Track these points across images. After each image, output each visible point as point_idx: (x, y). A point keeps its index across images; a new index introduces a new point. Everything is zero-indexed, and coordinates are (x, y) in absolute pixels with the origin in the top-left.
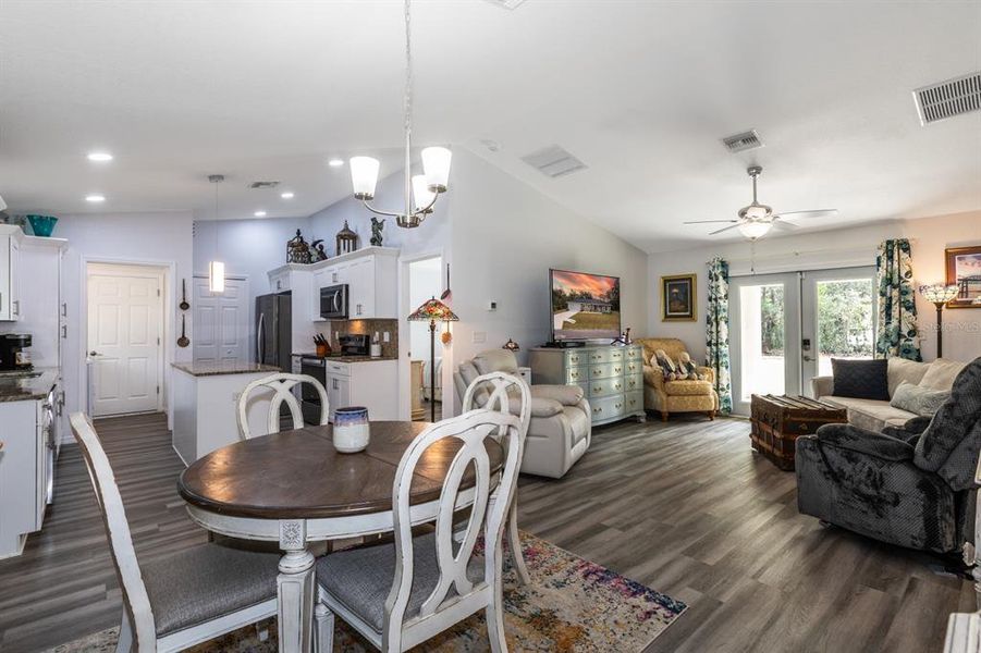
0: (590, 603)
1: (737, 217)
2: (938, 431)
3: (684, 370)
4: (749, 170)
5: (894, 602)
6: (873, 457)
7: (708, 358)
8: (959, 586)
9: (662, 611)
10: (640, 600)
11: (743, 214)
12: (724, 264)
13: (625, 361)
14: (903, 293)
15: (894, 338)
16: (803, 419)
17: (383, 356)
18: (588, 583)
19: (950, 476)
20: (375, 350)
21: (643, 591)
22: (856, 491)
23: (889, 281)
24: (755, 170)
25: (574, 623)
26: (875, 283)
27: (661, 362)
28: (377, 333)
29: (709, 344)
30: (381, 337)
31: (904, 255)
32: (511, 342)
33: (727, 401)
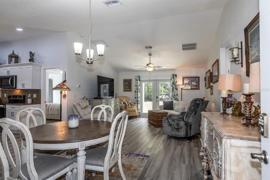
0: (130, 160)
1: (146, 66)
2: (188, 113)
3: (130, 105)
4: (149, 55)
5: (182, 147)
6: (177, 120)
7: (135, 102)
8: (190, 143)
9: (145, 158)
10: (140, 157)
11: (147, 65)
12: (139, 77)
13: (115, 103)
14: (176, 86)
15: (174, 96)
16: (160, 115)
17: (33, 103)
18: (127, 156)
19: (189, 122)
20: (29, 101)
21: (140, 155)
22: (174, 128)
23: (173, 83)
24: (150, 55)
25: (129, 164)
26: (170, 83)
27: (124, 103)
28: (30, 95)
29: (135, 98)
30: (32, 96)
31: (176, 78)
32: (85, 97)
33: (139, 113)
